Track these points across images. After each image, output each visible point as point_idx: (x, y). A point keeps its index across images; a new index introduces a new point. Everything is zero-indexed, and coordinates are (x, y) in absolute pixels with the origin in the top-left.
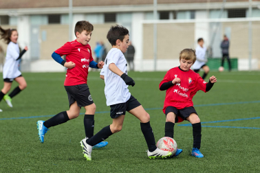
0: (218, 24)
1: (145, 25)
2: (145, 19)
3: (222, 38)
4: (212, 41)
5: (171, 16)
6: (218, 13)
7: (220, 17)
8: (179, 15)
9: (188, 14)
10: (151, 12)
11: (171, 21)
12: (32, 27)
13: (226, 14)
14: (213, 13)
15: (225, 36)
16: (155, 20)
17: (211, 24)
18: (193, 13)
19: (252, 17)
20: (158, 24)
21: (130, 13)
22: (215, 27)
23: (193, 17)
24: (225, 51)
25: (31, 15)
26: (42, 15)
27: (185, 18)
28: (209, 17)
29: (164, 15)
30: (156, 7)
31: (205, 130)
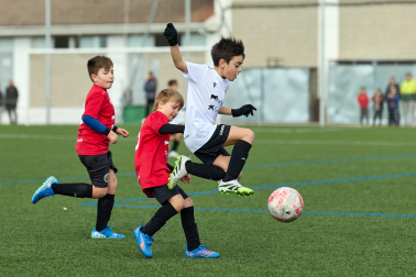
0: (140, 55)
1: (32, 57)
2: (33, 46)
3: (146, 77)
4: (132, 80)
5: (72, 42)
6: (140, 40)
7: (143, 45)
8: (83, 42)
9: (96, 41)
10: (42, 37)
11: (71, 50)
13: (152, 41)
14: (133, 40)
15: (151, 74)
16: (47, 49)
17: (131, 56)
18: (104, 39)
19: (190, 44)
20: (52, 55)
21: (11, 38)
22: (135, 61)
23: (103, 45)
24: (151, 95)
27: (92, 46)
28: (128, 45)
29: (61, 42)
30: (50, 30)
31: (121, 211)
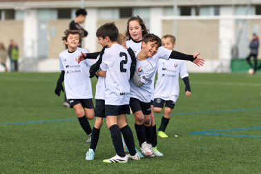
0: (244, 21)
1: (164, 22)
2: (164, 14)
3: (251, 38)
4: (238, 40)
5: (193, 11)
6: (244, 10)
7: (247, 14)
8: (202, 11)
9: (212, 10)
10: (171, 7)
11: (193, 17)
12: (40, 22)
13: (253, 10)
14: (240, 9)
15: (254, 35)
16: (175, 16)
17: (237, 21)
18: (217, 8)
20: (178, 20)
21: (148, 8)
22: (241, 25)
23: (217, 13)
24: (254, 51)
25: (39, 9)
26: (52, 9)
27: (208, 14)
28: (235, 13)
29: (185, 11)
30: (177, 2)
